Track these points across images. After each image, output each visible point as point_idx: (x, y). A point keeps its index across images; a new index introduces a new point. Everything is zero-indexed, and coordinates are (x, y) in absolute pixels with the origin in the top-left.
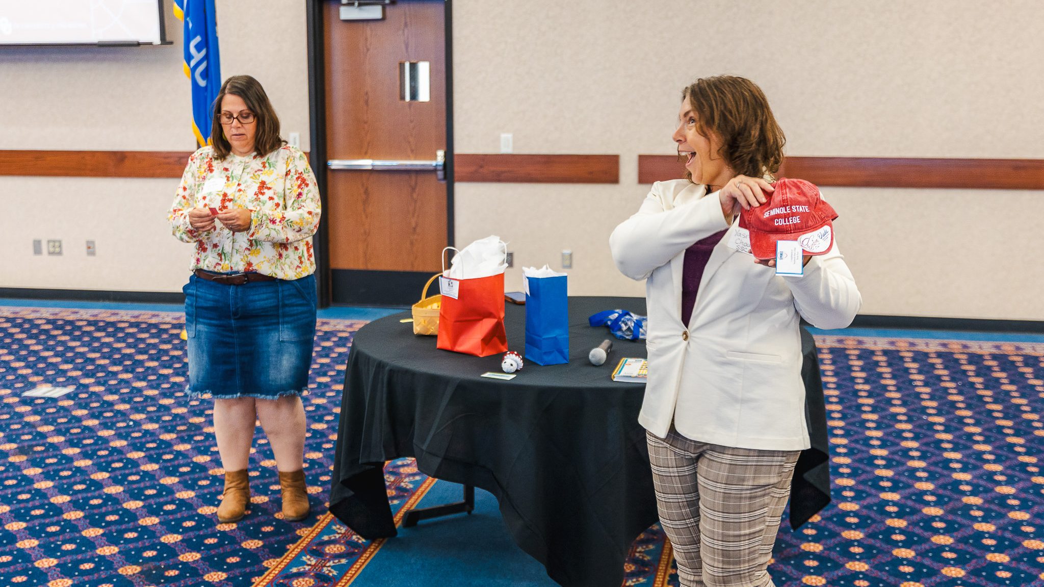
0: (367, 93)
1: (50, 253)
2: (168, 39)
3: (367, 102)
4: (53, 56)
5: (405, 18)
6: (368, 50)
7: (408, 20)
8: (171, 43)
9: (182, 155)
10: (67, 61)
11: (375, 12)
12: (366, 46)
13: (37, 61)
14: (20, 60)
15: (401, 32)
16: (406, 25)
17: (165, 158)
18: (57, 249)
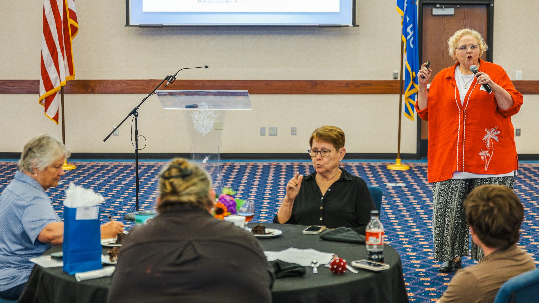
0: (443, 51)
1: (270, 135)
2: (357, 24)
3: (443, 55)
4: (279, 31)
5: (465, 14)
6: (445, 30)
7: (466, 15)
8: (358, 26)
9: (349, 82)
10: (286, 34)
11: (451, 11)
12: (444, 28)
13: (269, 34)
14: (259, 33)
15: (462, 21)
16: (465, 17)
17: (339, 84)
18: (274, 132)
